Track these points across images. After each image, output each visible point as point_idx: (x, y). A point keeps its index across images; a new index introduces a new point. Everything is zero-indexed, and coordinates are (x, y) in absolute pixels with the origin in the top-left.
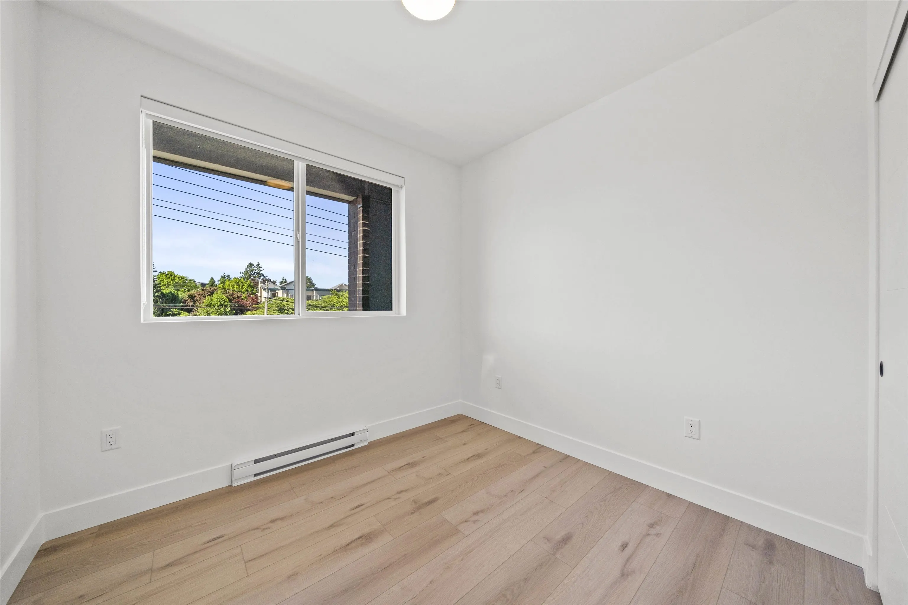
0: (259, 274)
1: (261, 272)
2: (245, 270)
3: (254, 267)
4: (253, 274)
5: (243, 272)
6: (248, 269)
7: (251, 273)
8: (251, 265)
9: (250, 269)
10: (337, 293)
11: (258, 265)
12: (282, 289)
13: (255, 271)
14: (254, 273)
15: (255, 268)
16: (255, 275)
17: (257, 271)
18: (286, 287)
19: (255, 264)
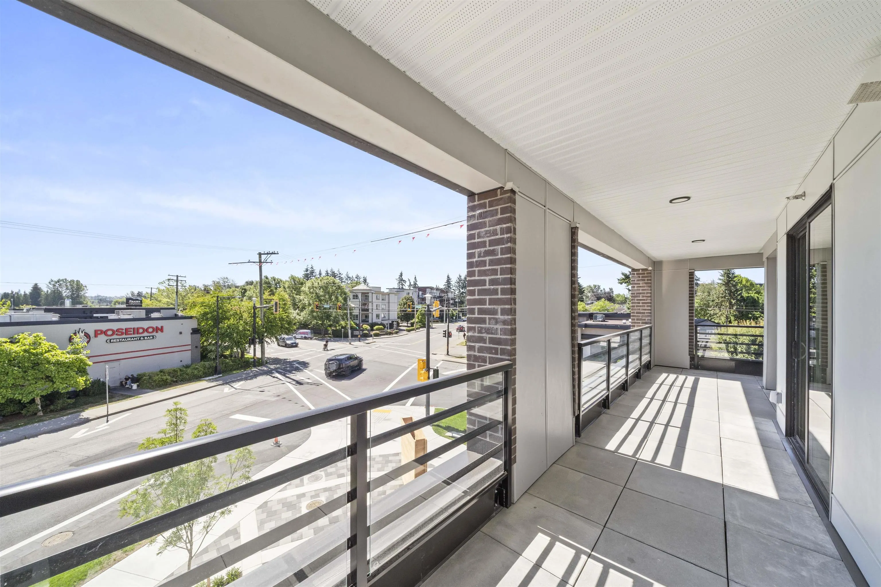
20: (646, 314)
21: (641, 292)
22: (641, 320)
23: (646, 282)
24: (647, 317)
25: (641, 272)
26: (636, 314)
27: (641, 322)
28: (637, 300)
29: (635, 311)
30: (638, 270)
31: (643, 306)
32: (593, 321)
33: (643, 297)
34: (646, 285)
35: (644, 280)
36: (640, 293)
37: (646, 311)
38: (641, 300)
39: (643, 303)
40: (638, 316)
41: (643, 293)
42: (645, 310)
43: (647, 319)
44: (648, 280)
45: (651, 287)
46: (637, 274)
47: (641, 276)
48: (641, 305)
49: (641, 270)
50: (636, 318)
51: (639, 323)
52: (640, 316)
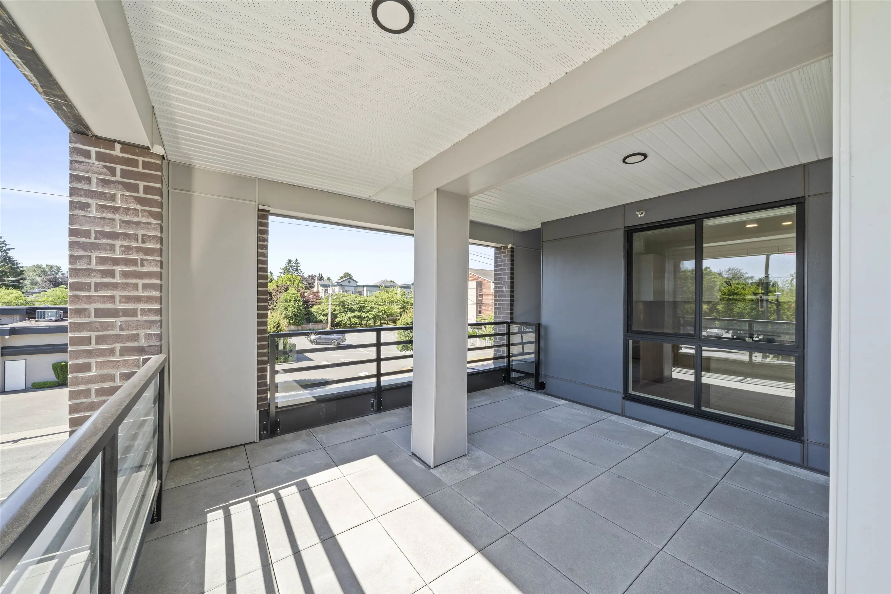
0: (297, 270)
1: (299, 268)
2: (284, 266)
3: (292, 263)
4: (292, 270)
5: (283, 268)
6: (288, 265)
7: (290, 268)
8: (290, 262)
9: (289, 265)
10: (387, 289)
11: (297, 261)
12: (339, 286)
13: (294, 266)
14: (292, 268)
15: (294, 264)
16: (293, 270)
17: (295, 267)
18: (342, 283)
19: (294, 260)
20: (140, 318)
21: (118, 230)
22: (117, 338)
23: (141, 194)
24: (144, 327)
25: (117, 151)
26: (92, 319)
27: (117, 347)
28: (101, 260)
29: (92, 307)
30: (110, 143)
31: (125, 286)
32: (36, 321)
33: (127, 249)
34: (139, 207)
35: (135, 188)
36: (115, 236)
37: (139, 306)
38: (116, 261)
39: (126, 275)
40: (105, 327)
41: (127, 236)
42: (138, 300)
43: (143, 333)
44: (147, 190)
45: (159, 216)
46: (100, 157)
47: (119, 168)
48: (118, 279)
49: (118, 146)
50: (93, 335)
51: (112, 352)
52: (113, 326)
